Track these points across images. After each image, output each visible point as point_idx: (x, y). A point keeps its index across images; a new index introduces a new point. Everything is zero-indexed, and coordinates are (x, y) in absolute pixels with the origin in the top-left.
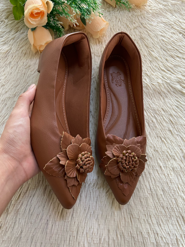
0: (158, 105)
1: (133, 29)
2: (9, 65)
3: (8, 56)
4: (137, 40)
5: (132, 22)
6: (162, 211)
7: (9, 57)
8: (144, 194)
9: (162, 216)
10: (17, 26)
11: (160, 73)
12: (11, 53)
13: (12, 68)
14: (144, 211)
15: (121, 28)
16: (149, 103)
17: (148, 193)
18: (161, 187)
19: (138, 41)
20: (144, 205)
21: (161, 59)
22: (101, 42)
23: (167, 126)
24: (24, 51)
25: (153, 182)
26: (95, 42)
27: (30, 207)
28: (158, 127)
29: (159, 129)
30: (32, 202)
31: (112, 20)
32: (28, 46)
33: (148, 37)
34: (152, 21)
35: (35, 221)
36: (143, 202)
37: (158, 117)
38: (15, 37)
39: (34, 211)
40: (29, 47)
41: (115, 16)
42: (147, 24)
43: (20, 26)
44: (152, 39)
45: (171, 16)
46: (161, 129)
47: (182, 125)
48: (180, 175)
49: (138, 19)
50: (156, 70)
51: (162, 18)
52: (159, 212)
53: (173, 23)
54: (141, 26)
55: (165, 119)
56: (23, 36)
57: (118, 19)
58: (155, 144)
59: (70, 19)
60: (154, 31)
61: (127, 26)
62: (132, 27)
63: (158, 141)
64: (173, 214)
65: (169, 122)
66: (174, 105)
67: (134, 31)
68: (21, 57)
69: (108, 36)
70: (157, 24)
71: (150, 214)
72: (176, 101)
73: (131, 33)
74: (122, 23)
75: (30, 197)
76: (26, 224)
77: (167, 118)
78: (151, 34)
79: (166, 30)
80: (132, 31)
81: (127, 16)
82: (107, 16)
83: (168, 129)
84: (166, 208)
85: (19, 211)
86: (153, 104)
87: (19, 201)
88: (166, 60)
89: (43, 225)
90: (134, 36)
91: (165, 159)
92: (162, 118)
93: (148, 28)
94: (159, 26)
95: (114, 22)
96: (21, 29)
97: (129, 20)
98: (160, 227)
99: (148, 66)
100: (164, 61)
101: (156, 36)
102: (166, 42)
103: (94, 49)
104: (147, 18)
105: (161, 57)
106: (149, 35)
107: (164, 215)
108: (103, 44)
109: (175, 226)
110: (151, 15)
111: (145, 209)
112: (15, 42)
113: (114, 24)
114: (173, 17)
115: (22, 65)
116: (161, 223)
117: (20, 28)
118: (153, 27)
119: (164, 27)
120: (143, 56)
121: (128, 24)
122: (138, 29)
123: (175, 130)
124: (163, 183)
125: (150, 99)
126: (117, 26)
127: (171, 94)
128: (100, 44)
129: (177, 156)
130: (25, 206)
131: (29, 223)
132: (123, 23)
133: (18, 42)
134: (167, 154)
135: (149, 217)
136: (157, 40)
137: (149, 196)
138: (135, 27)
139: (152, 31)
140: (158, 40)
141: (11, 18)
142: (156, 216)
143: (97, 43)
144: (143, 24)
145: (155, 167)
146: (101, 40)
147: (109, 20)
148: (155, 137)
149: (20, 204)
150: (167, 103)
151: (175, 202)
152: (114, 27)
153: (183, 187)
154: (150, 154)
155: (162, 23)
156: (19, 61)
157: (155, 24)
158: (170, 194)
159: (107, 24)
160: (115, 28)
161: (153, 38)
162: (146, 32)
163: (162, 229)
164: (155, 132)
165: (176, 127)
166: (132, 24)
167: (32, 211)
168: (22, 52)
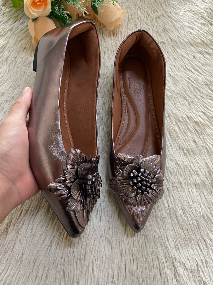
0: (183, 111)
1: (155, 19)
2: (5, 63)
3: (4, 51)
4: (159, 31)
5: (154, 10)
6: (181, 233)
7: (6, 52)
8: (162, 214)
9: (181, 239)
10: (16, 15)
11: (186, 73)
12: (8, 47)
13: (10, 65)
14: (160, 232)
15: (141, 17)
16: (172, 108)
17: (166, 212)
18: (180, 206)
19: (161, 33)
20: (161, 226)
21: (188, 56)
22: (116, 34)
23: (191, 136)
24: (23, 45)
25: (172, 201)
26: (109, 34)
27: (33, 227)
28: (181, 137)
29: (182, 139)
30: (34, 221)
31: (130, 8)
32: (28, 39)
33: (172, 28)
34: (178, 9)
35: (38, 242)
36: (160, 222)
37: (181, 125)
38: (13, 28)
39: (37, 231)
40: (30, 40)
41: (133, 2)
42: (172, 12)
43: (20, 15)
44: (177, 31)
45: (201, 3)
46: (184, 140)
47: (209, 135)
48: (203, 193)
49: (162, 7)
50: (181, 69)
51: (191, 5)
52: (177, 234)
53: (203, 11)
54: (164, 15)
55: (190, 128)
56: (22, 26)
57: (137, 7)
58: (176, 157)
59: (78, 6)
60: (180, 22)
61: (149, 15)
62: (153, 16)
63: (180, 153)
64: (193, 237)
65: (194, 132)
66: (201, 111)
67: (156, 21)
68: (19, 52)
69: (124, 27)
70: (184, 13)
71: (168, 236)
72: (203, 107)
73: (152, 24)
74: (142, 10)
75: (33, 215)
76: (27, 245)
77: (192, 126)
78: (176, 26)
79: (194, 20)
80: (154, 21)
81: (148, 2)
82: (124, 2)
83: (193, 140)
84: (185, 230)
85: (20, 230)
86: (176, 109)
87: (20, 220)
88: (194, 57)
89: (46, 247)
90: (156, 27)
91: (187, 174)
92: (186, 126)
93: (173, 17)
94: (186, 16)
95: (133, 10)
96: (21, 18)
97: (150, 7)
98: (178, 251)
99: (172, 65)
100: (191, 59)
101: (183, 27)
102: (194, 34)
103: (107, 43)
104: (172, 5)
105: (187, 54)
106: (174, 27)
107: (183, 238)
108: (118, 37)
109: (196, 250)
110: (177, 2)
111: (162, 230)
112: (13, 33)
113: (133, 12)
114: (204, 4)
115: (20, 61)
116: (179, 247)
117: (19, 18)
118: (179, 17)
119: (192, 16)
120: (167, 52)
121: (149, 12)
122: (161, 19)
123: (200, 140)
124: (183, 202)
125: (174, 104)
126: (136, 16)
127: (198, 98)
128: (115, 37)
129: (201, 171)
130: (27, 225)
131: (30, 245)
132: (144, 12)
133: (16, 34)
134: (190, 168)
135: (166, 239)
136: (183, 33)
137: (167, 216)
138: (158, 16)
139: (178, 22)
140: (185, 32)
141: (9, 5)
142: (174, 239)
143: (111, 36)
144: (167, 13)
145: (175, 183)
146: (117, 31)
147: (127, 7)
148: (177, 149)
149: (22, 223)
150: (192, 109)
151: (196, 224)
152: (133, 15)
153: (206, 207)
154: (170, 168)
155: (190, 12)
156: (17, 56)
157: (181, 13)
158: (191, 214)
159: (123, 13)
160: (133, 17)
161: (179, 30)
162: (170, 23)
163: (180, 253)
164: (177, 143)
165: (202, 137)
166: (154, 13)
167: (34, 231)
168: (21, 46)
